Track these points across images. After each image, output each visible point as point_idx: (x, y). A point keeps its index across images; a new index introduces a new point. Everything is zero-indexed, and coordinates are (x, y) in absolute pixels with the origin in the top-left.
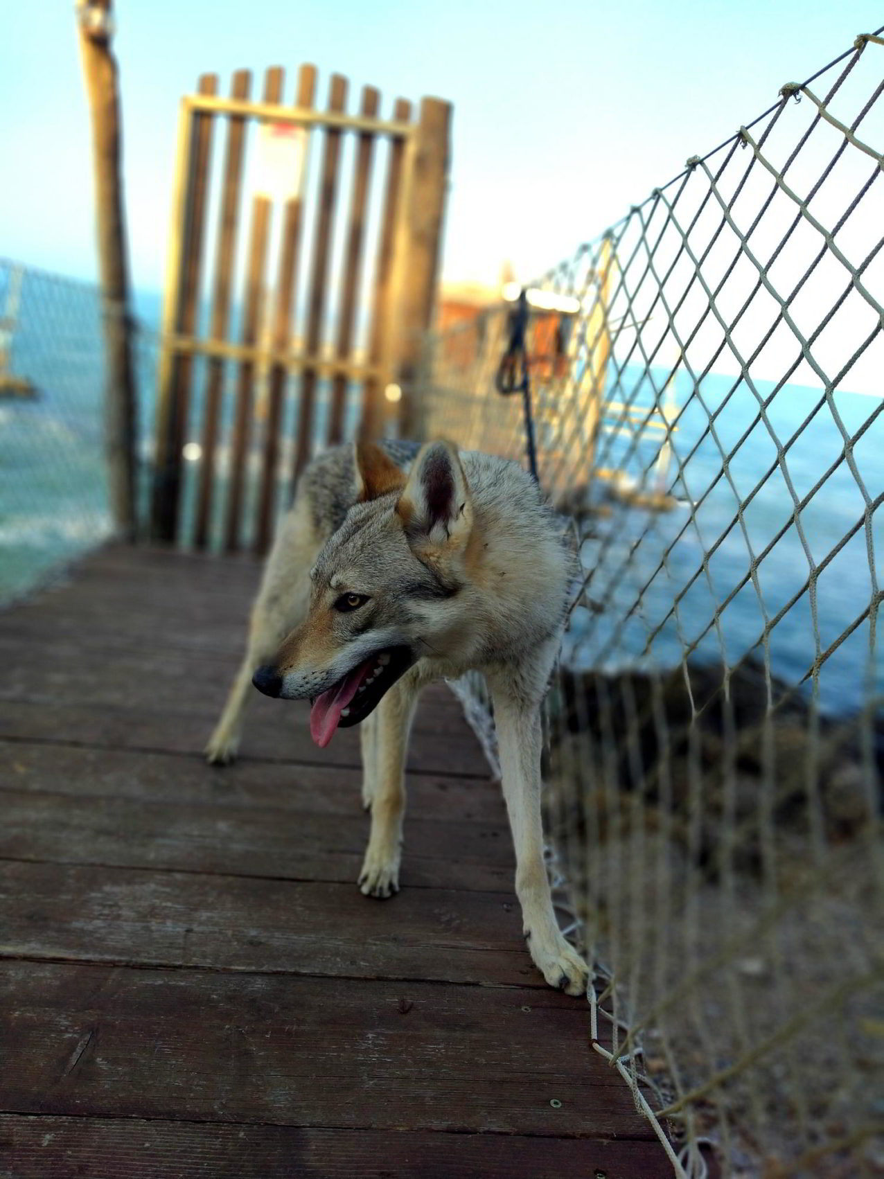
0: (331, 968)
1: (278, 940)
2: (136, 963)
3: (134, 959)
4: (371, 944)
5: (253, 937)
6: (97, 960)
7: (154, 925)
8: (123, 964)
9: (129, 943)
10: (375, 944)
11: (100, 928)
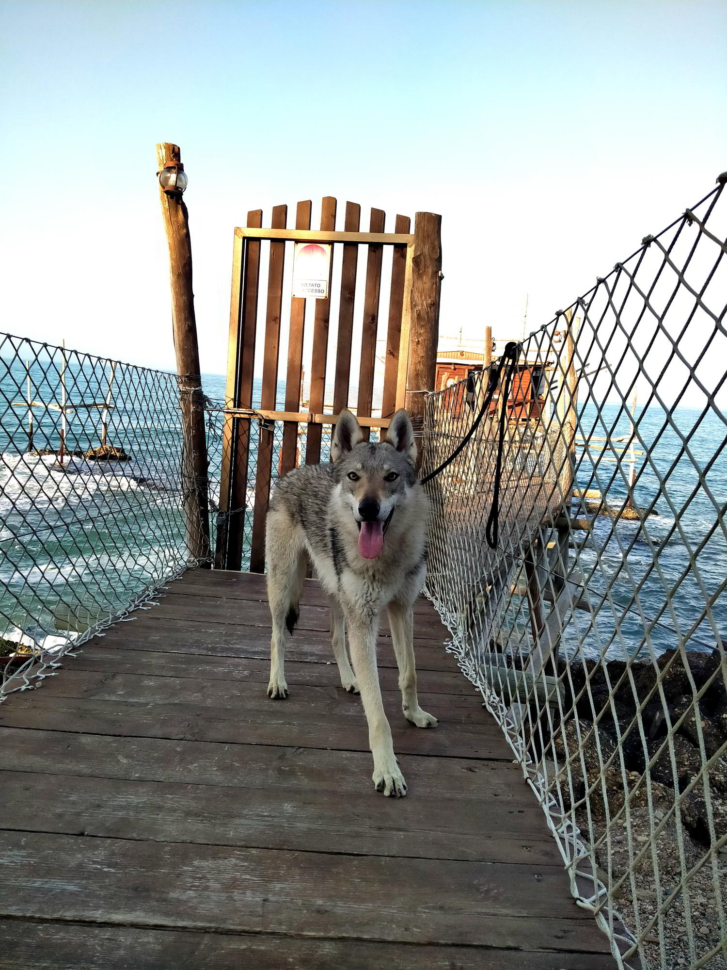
0: (388, 934)
1: (341, 908)
2: (223, 928)
3: (221, 926)
4: (420, 912)
5: (320, 905)
6: (191, 926)
7: (236, 895)
8: (213, 930)
9: (216, 911)
10: (425, 912)
11: (192, 898)
